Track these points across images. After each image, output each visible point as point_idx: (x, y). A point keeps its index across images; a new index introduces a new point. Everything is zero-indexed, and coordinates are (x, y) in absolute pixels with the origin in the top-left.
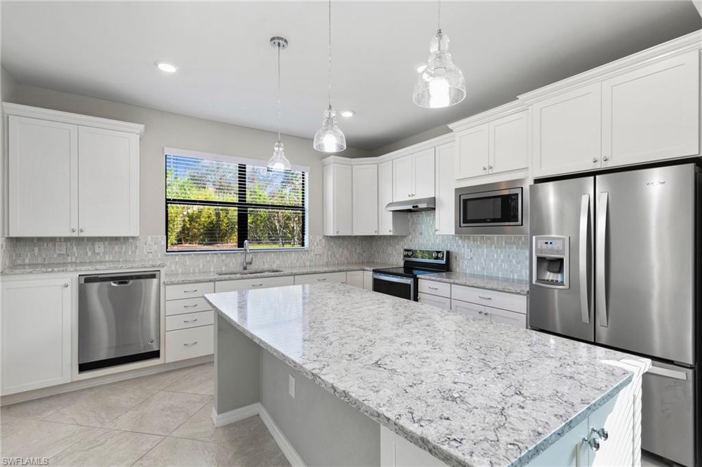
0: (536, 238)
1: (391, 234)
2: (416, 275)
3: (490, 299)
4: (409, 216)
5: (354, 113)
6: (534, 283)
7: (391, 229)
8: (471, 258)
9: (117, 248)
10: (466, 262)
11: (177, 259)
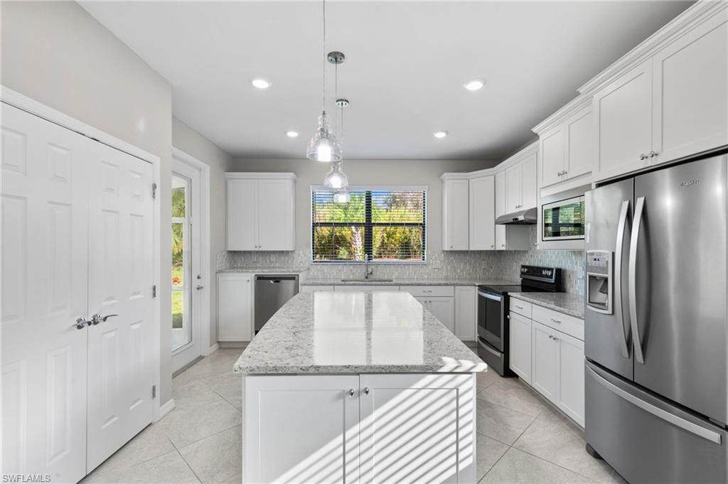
0: (589, 255)
1: (504, 248)
2: (507, 293)
3: (560, 322)
4: (530, 229)
5: (447, 133)
6: (587, 305)
7: (504, 244)
9: (283, 258)
10: (578, 282)
11: (319, 267)
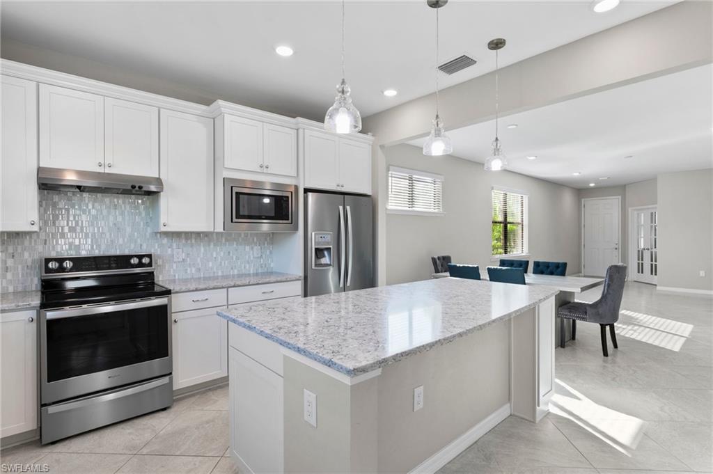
0: (315, 234)
3: (272, 291)
6: (313, 267)
7: (36, 220)
8: (183, 259)
10: (175, 265)
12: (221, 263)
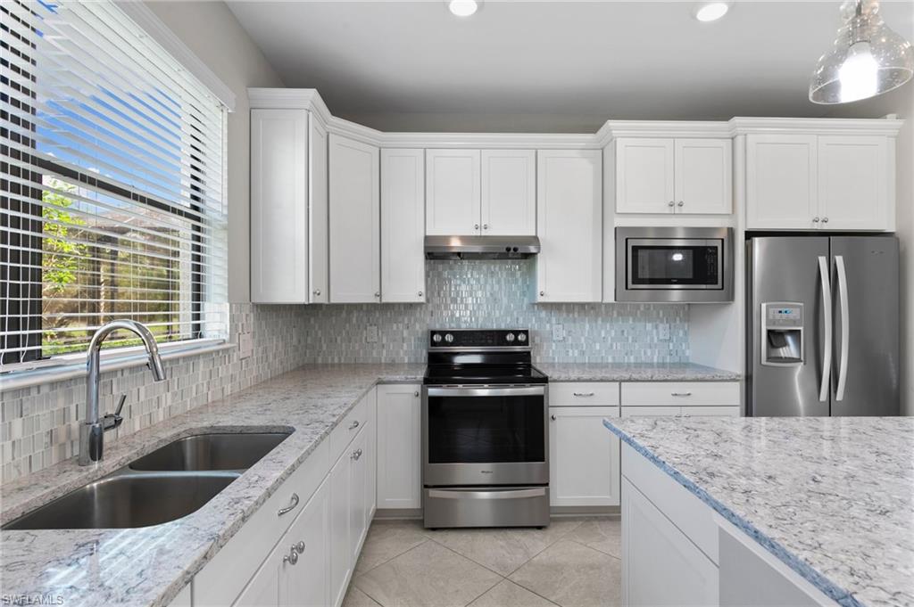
0: (767, 307)
6: (764, 361)
10: (554, 345)
12: (612, 345)
